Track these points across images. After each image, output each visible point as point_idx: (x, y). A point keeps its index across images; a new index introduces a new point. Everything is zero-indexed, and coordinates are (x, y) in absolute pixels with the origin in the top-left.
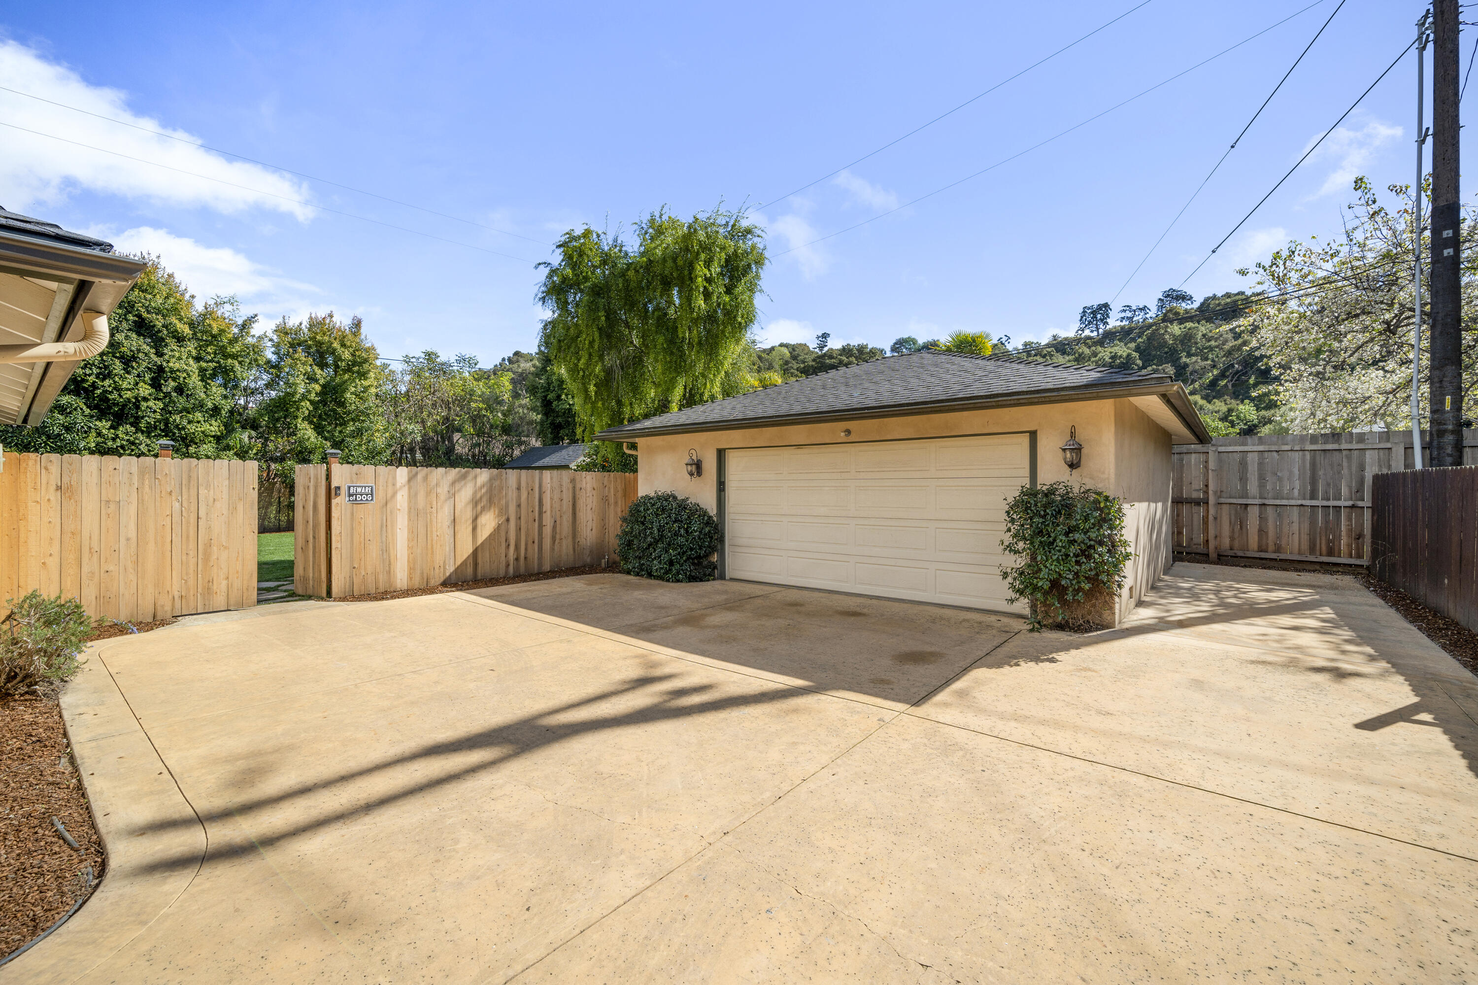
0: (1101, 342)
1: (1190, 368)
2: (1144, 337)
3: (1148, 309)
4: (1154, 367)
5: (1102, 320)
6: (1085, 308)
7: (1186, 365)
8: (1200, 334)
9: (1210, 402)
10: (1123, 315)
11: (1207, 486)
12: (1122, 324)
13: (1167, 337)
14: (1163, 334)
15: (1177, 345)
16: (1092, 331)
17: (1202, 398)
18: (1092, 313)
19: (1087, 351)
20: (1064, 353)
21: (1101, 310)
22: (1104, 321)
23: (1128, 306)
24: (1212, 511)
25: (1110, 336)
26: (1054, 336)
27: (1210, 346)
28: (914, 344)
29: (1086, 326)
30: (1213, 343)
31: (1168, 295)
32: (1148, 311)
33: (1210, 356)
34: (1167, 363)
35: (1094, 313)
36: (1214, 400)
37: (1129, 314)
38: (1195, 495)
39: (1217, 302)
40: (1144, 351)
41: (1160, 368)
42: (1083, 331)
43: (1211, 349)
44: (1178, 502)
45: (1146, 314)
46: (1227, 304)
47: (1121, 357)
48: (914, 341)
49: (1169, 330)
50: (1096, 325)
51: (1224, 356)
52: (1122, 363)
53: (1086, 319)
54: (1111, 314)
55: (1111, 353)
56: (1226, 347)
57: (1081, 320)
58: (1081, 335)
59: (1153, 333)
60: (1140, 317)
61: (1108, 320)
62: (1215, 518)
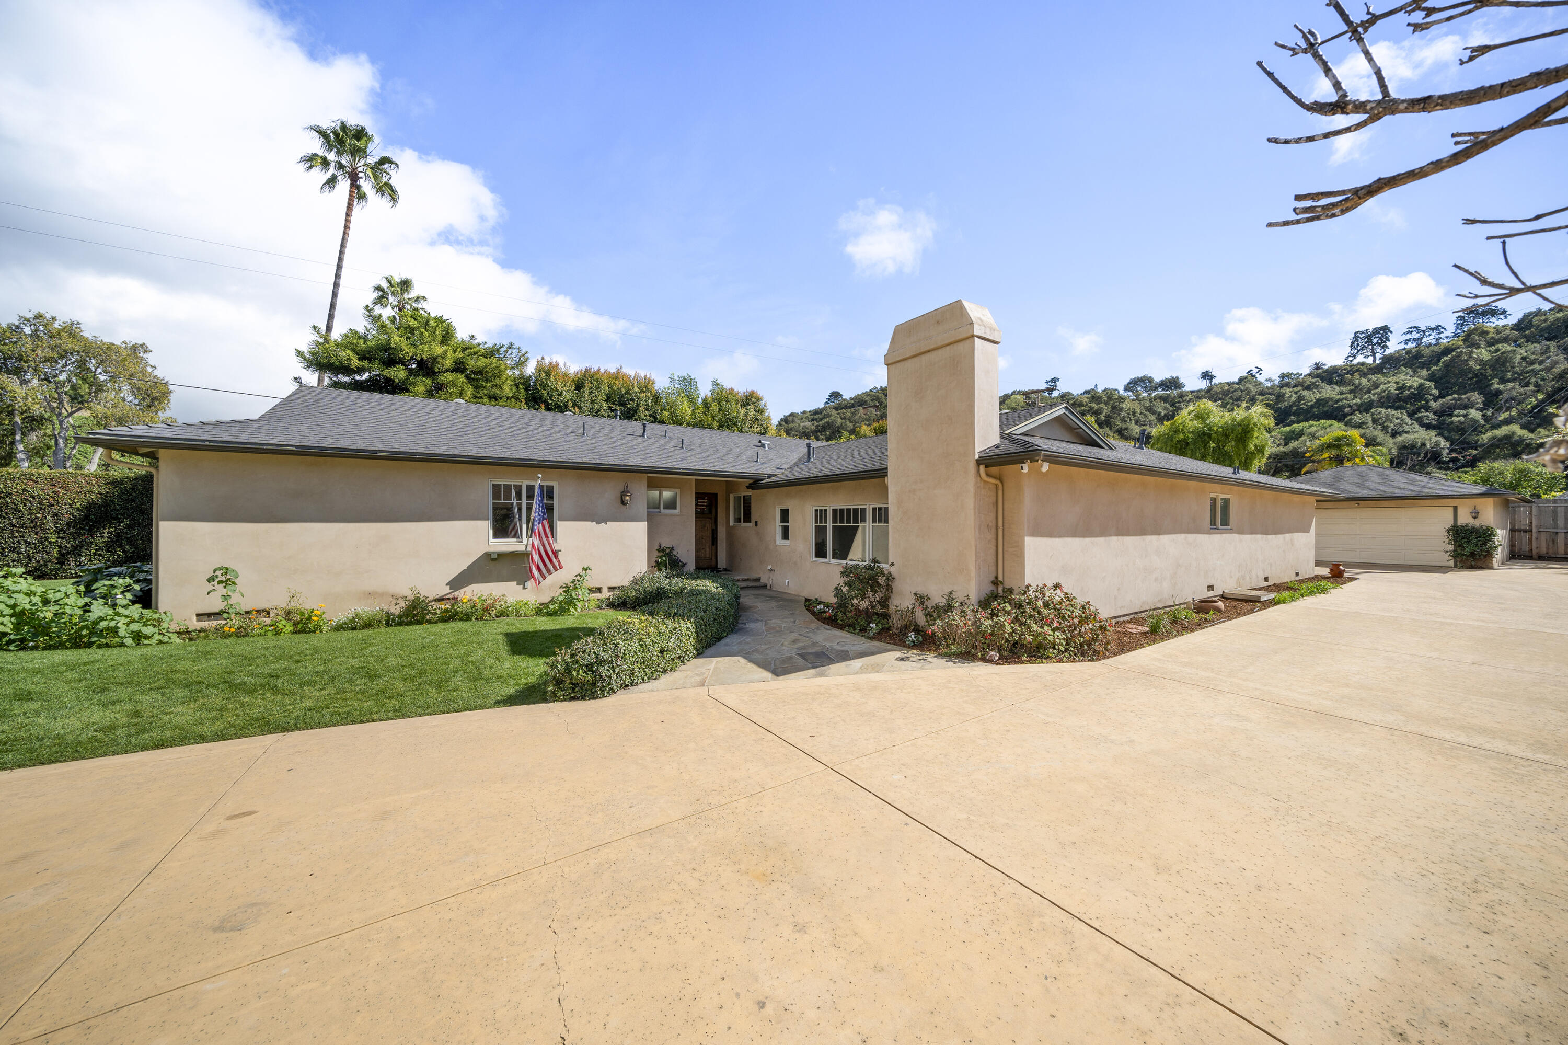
0: (1377, 369)
1: (1505, 396)
2: (1441, 364)
3: (1443, 328)
4: (1456, 396)
5: (1379, 344)
6: (1356, 333)
7: (1498, 393)
8: (1518, 357)
9: (1532, 431)
10: (1409, 336)
11: (1531, 523)
12: (1407, 347)
13: (1472, 363)
14: (1467, 360)
15: (1486, 370)
16: (1366, 357)
17: (1523, 427)
18: (1367, 337)
19: (1364, 381)
20: (1330, 382)
21: (1379, 333)
22: (1383, 344)
23: (1414, 327)
24: (1534, 535)
25: (1392, 363)
26: (1317, 364)
27: (1532, 370)
28: (1150, 382)
29: (1358, 351)
30: (1537, 366)
31: (1472, 312)
32: (1442, 330)
33: (1533, 380)
34: (1473, 390)
35: (1369, 338)
36: (1539, 430)
37: (1417, 336)
38: (1523, 527)
39: (1543, 318)
40: (1441, 378)
41: (1463, 396)
42: (1355, 357)
43: (1535, 373)
44: (1513, 530)
45: (1439, 333)
46: (1558, 319)
47: (1411, 387)
48: (1150, 380)
49: (1474, 355)
50: (1373, 349)
51: (1553, 380)
52: (1412, 393)
53: (1358, 345)
54: (1391, 337)
55: (1397, 383)
56: (1556, 370)
57: (1352, 346)
58: (1351, 361)
59: (1452, 360)
60: (1432, 337)
61: (1388, 344)
62: (1537, 539)
